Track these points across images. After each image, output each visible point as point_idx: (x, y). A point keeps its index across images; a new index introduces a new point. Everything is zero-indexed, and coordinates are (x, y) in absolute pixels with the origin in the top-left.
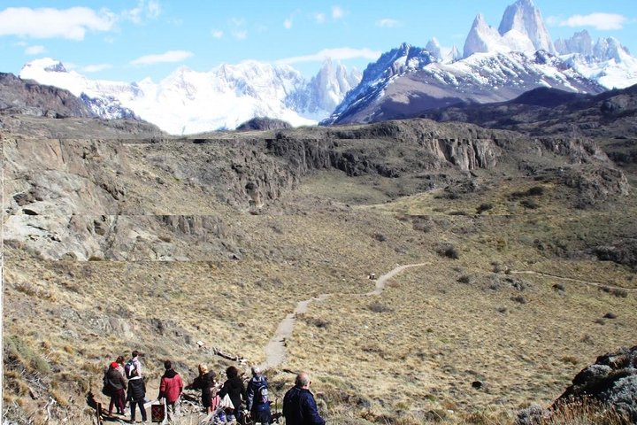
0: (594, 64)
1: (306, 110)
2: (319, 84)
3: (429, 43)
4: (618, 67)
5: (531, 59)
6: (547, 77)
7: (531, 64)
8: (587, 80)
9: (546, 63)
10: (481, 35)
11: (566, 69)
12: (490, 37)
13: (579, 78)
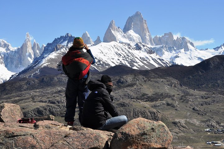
0: (174, 51)
1: (14, 66)
2: (22, 52)
3: (84, 34)
4: (186, 53)
5: (133, 48)
6: (141, 58)
7: (133, 50)
8: (163, 60)
9: (141, 50)
10: (113, 32)
11: (152, 54)
12: (118, 34)
13: (159, 59)
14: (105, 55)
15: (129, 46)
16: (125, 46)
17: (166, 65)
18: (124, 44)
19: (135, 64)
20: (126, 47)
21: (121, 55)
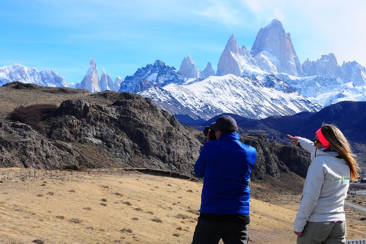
4: (355, 90)
5: (260, 84)
6: (272, 99)
7: (261, 87)
8: (309, 102)
9: (274, 87)
10: (233, 55)
11: (291, 92)
12: (241, 57)
13: (302, 100)
14: (216, 95)
15: (255, 81)
16: (248, 81)
17: (314, 110)
18: (246, 78)
19: (263, 109)
20: (250, 83)
21: (240, 96)
